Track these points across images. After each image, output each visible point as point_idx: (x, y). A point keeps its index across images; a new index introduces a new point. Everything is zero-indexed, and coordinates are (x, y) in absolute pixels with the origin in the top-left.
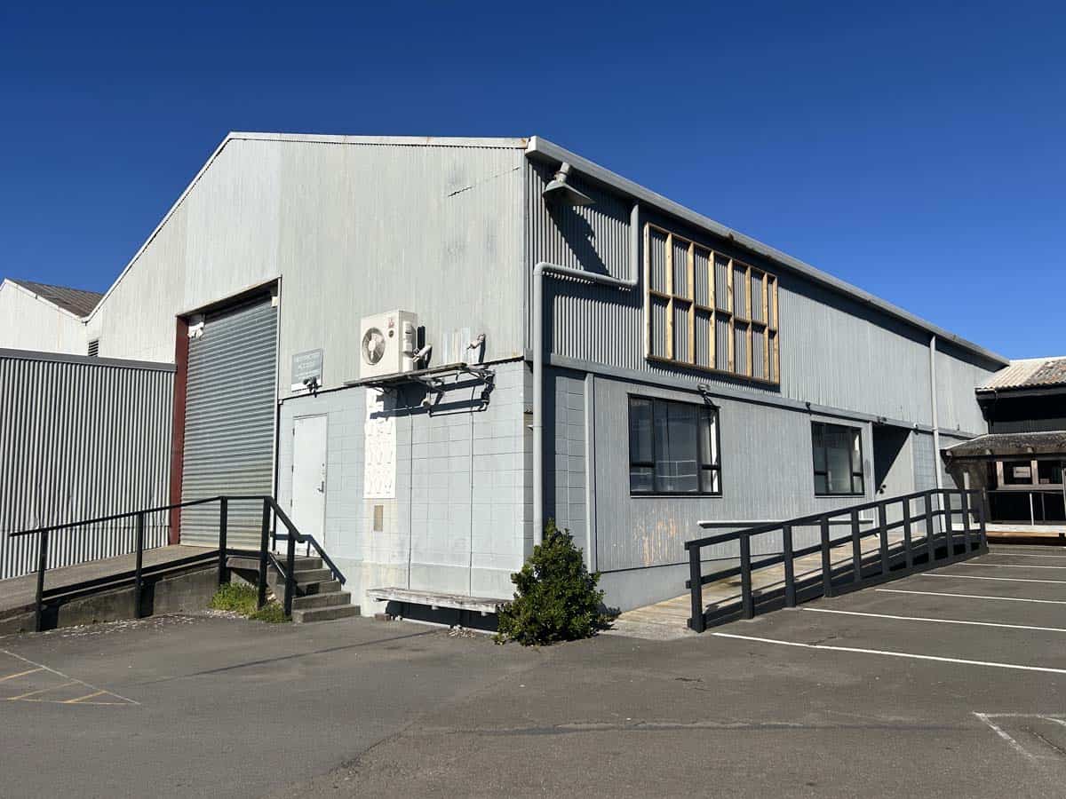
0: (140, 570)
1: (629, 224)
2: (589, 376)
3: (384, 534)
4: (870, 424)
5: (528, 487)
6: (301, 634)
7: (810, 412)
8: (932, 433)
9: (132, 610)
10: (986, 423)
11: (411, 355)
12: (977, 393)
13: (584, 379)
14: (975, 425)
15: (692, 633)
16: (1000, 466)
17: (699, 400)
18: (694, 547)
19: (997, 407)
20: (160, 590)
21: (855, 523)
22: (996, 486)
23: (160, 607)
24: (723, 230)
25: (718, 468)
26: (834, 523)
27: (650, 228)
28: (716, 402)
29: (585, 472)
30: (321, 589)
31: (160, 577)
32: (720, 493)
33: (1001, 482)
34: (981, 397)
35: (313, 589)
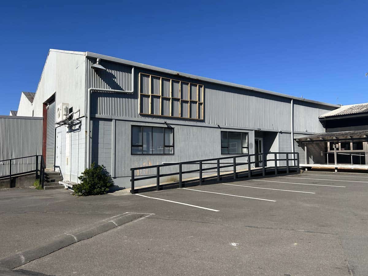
0: (11, 175)
1: (131, 73)
2: (114, 121)
3: (68, 166)
4: (253, 132)
5: (86, 153)
7: (221, 128)
8: (291, 133)
9: (9, 185)
10: (325, 129)
11: (66, 115)
12: (319, 118)
13: (112, 121)
14: (319, 130)
15: (131, 194)
16: (329, 144)
17: (166, 126)
18: (133, 170)
19: (327, 123)
20: (17, 180)
22: (327, 151)
23: (17, 185)
24: (175, 72)
25: (173, 146)
27: (141, 74)
28: (173, 126)
29: (111, 148)
30: (55, 181)
31: (18, 177)
32: (174, 154)
33: (329, 149)
34: (321, 120)
35: (54, 181)
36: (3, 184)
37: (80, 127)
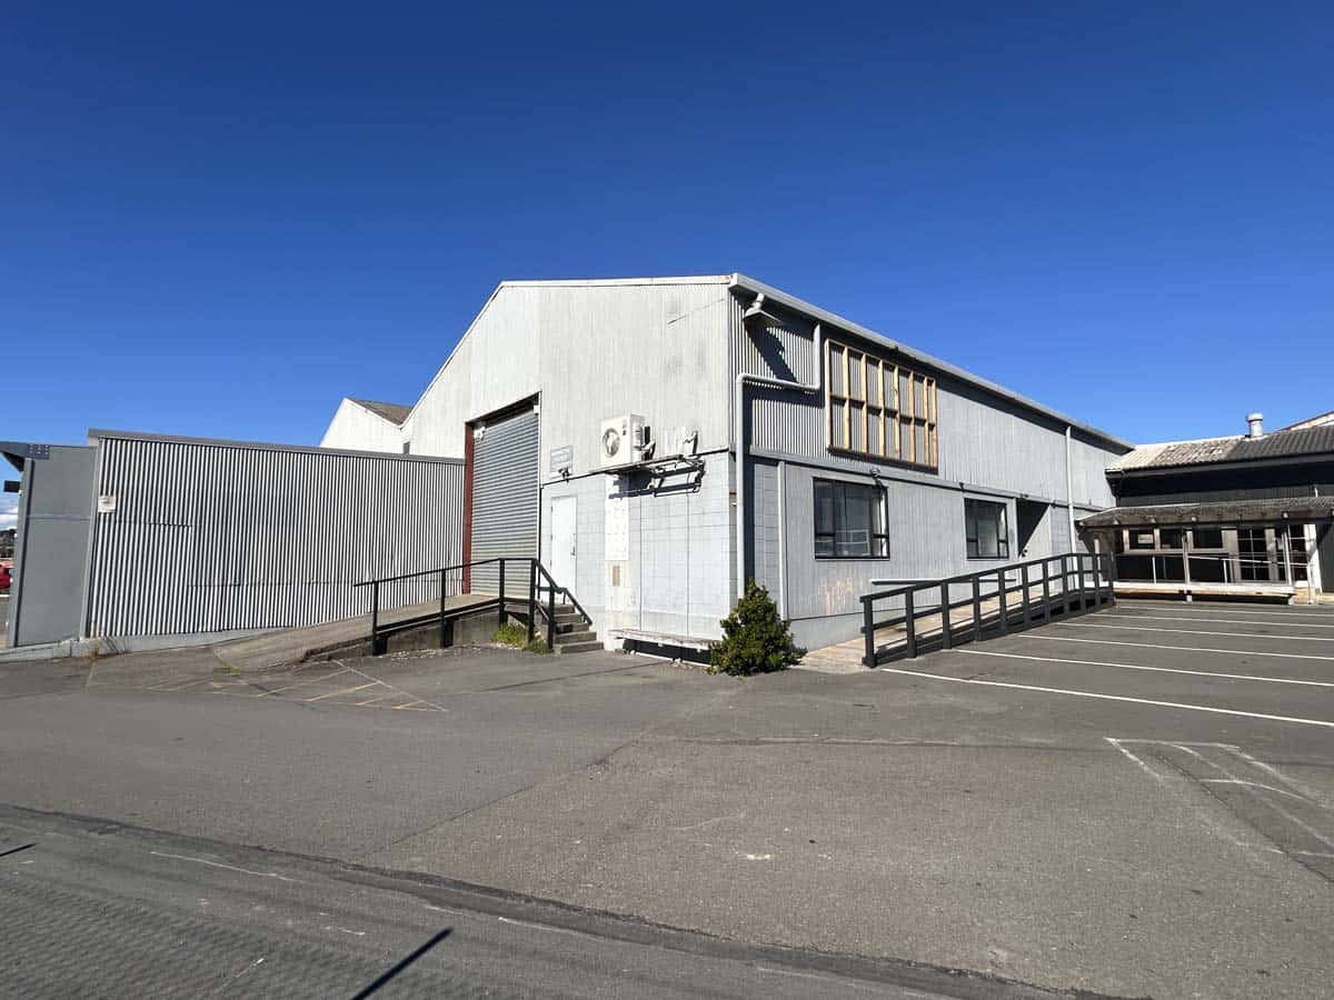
0: (444, 613)
1: (813, 340)
2: (781, 464)
3: (620, 588)
4: (1014, 501)
5: (733, 552)
6: (559, 663)
7: (964, 491)
8: (1067, 507)
9: (438, 641)
10: (1114, 499)
11: (640, 449)
12: (1107, 473)
13: (777, 465)
14: (1105, 500)
15: (866, 669)
16: (1126, 534)
17: (872, 482)
18: (867, 601)
19: (1123, 485)
20: (457, 627)
21: (1002, 581)
22: (1123, 550)
23: (458, 640)
24: (890, 343)
25: (887, 537)
26: (982, 581)
27: (830, 343)
28: (885, 483)
29: (778, 541)
30: (574, 629)
31: (456, 618)
32: (888, 557)
33: (1127, 547)
34: (1109, 477)
35: (569, 629)
36: (425, 638)
37: (698, 479)
